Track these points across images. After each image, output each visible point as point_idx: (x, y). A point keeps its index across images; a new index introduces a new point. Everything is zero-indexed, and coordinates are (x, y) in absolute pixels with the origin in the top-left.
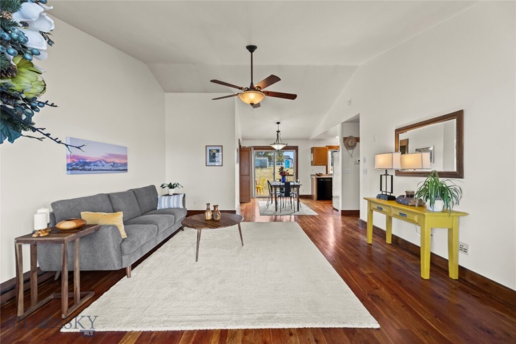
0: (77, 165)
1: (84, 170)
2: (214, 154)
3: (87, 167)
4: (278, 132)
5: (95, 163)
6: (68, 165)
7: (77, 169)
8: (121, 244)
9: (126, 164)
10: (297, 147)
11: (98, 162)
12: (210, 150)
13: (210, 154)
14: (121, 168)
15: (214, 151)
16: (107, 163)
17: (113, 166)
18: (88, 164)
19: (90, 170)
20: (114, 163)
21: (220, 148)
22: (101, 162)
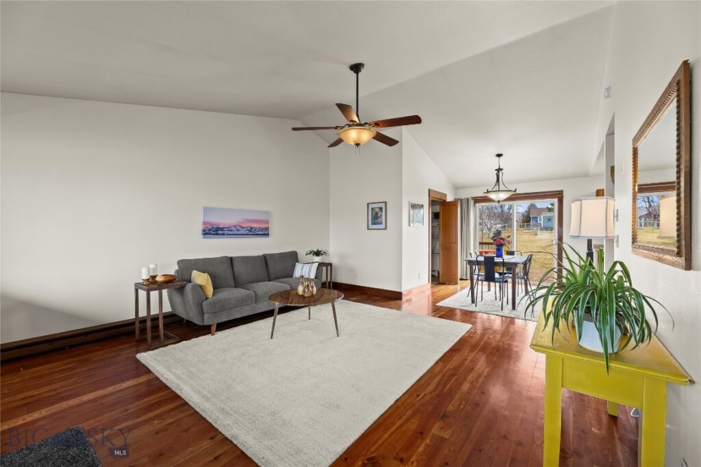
0: (210, 230)
1: (217, 234)
2: (377, 213)
3: (219, 232)
4: (499, 170)
5: (229, 229)
6: (204, 230)
7: (210, 234)
8: (202, 303)
9: (267, 229)
10: (562, 191)
11: (232, 228)
12: (372, 209)
13: (372, 214)
14: (260, 233)
15: (377, 210)
16: (243, 228)
17: (250, 231)
18: (222, 229)
19: (223, 234)
20: (252, 228)
21: (383, 205)
22: (235, 227)
